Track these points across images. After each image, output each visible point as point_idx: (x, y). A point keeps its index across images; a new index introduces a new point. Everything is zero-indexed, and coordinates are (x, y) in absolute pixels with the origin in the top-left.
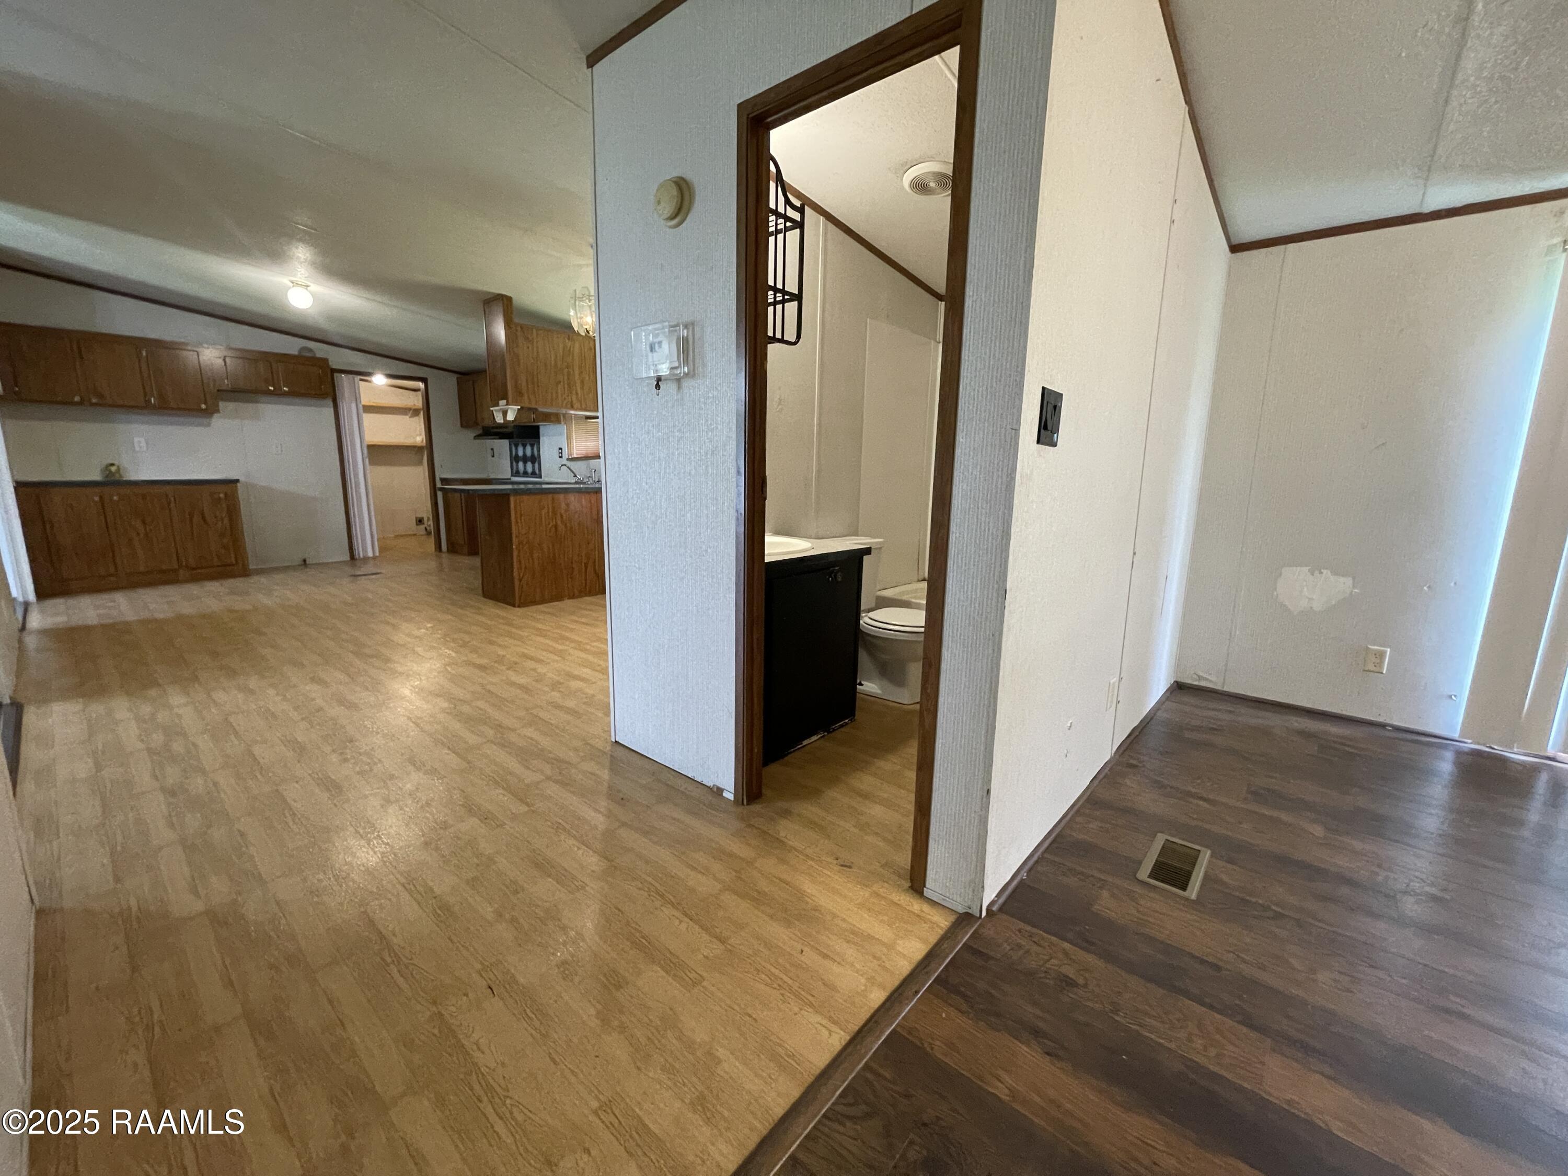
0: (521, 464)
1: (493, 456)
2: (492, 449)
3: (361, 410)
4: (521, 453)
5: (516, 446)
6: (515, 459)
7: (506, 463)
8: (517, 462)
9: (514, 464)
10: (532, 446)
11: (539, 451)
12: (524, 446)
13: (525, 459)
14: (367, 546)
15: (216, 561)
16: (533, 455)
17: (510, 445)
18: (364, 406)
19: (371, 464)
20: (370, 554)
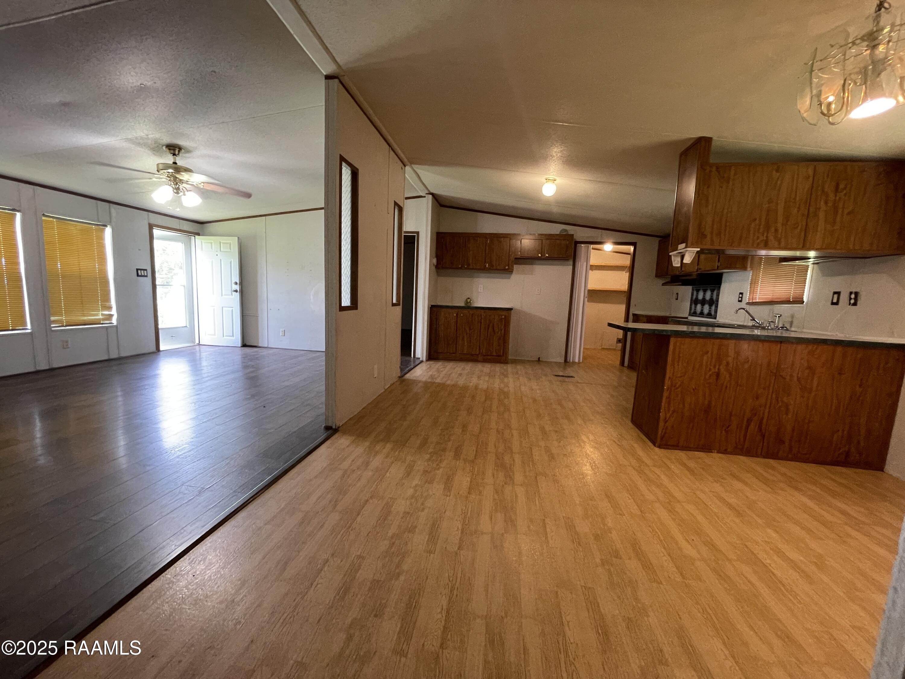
0: (699, 307)
1: (677, 299)
2: (677, 294)
3: (589, 267)
4: (700, 296)
5: (698, 291)
6: (695, 302)
7: (687, 305)
8: (696, 305)
9: (693, 306)
10: (712, 291)
11: (718, 295)
12: (705, 291)
13: (703, 302)
14: (576, 355)
15: (494, 354)
16: (711, 299)
17: (693, 290)
18: (591, 266)
19: (588, 301)
20: (577, 360)
